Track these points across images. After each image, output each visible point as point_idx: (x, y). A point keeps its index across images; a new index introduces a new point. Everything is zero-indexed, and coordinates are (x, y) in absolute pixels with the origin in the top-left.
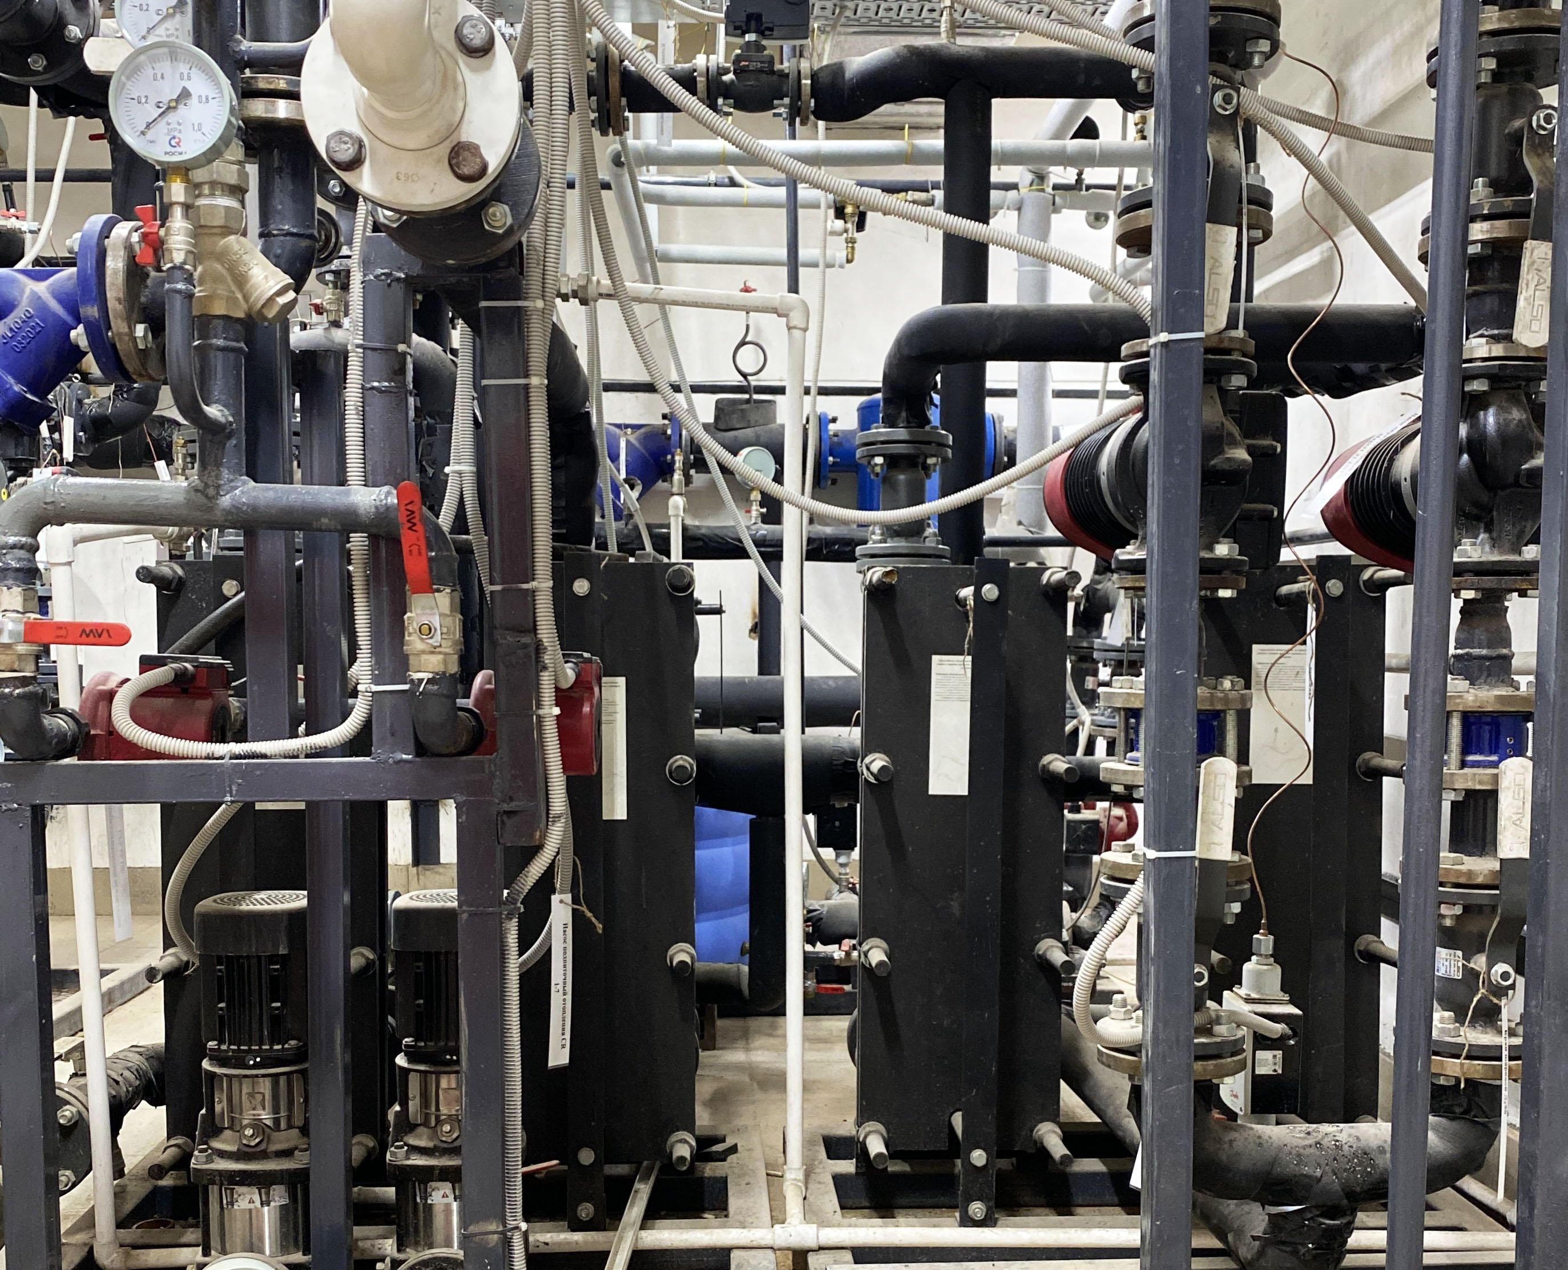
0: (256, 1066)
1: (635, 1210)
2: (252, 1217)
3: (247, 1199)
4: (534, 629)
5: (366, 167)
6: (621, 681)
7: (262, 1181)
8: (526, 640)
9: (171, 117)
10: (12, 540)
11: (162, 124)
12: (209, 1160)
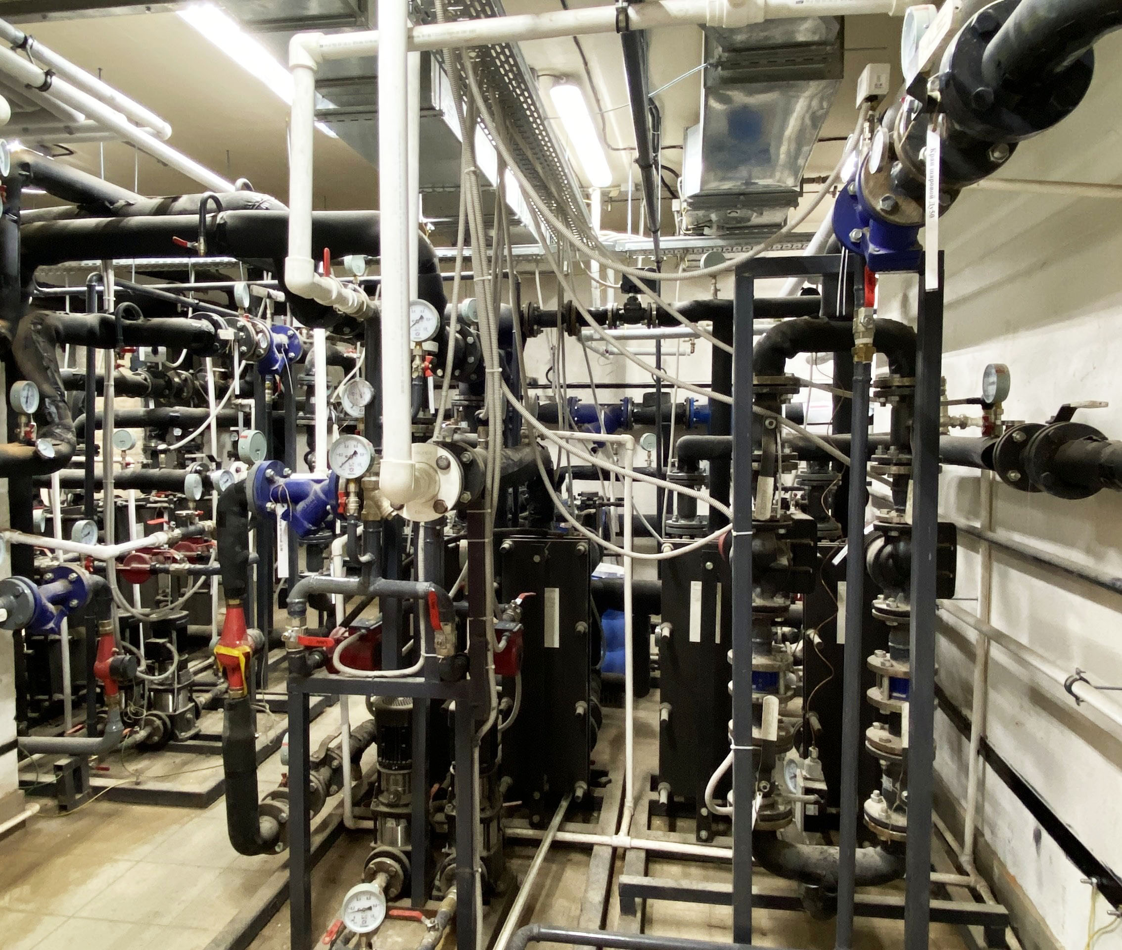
0: (395, 770)
1: (557, 820)
2: (394, 832)
3: (391, 823)
4: (485, 635)
5: (405, 508)
6: (557, 590)
7: (397, 817)
8: (482, 639)
9: (350, 461)
10: (297, 600)
11: (347, 464)
12: (377, 805)
